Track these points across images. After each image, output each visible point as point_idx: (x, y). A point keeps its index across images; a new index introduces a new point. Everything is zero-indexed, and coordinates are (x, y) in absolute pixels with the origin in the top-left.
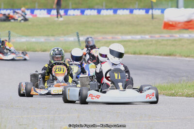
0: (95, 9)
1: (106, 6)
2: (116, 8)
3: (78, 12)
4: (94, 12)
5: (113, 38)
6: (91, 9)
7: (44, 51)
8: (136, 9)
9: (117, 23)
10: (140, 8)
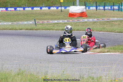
0: (22, 8)
1: (27, 6)
2: (33, 7)
3: (13, 9)
4: (22, 9)
5: (47, 22)
6: (20, 8)
7: (21, 30)
8: (43, 7)
9: (43, 14)
10: (45, 6)
